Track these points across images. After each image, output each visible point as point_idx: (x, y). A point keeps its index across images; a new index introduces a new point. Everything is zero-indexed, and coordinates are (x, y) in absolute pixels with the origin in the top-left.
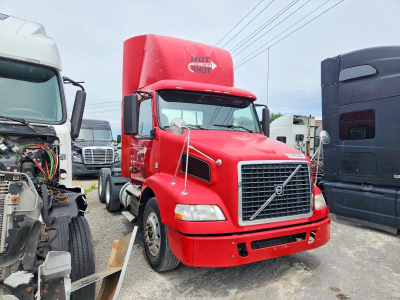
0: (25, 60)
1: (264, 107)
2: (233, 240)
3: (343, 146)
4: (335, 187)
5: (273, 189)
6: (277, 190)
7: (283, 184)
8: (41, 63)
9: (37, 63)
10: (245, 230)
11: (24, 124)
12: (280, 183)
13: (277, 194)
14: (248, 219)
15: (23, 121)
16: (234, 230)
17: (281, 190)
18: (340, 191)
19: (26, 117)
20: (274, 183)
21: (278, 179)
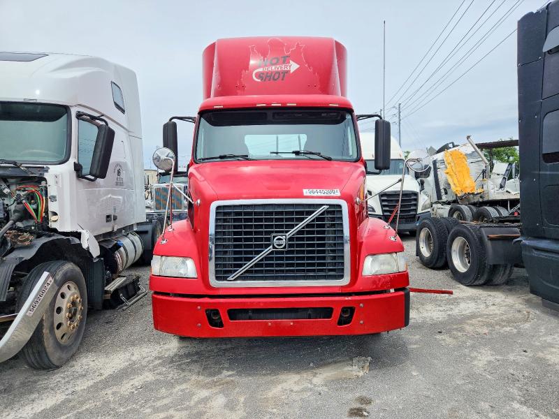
0: (23, 101)
1: (378, 118)
2: (200, 304)
3: (548, 173)
4: (537, 249)
5: (268, 239)
6: (275, 242)
7: (287, 234)
8: (38, 101)
9: (35, 101)
10: (221, 293)
11: (16, 165)
12: (282, 232)
13: (274, 247)
14: (225, 279)
15: (15, 163)
16: (204, 291)
17: (283, 242)
18: (543, 255)
19: (17, 159)
20: (272, 232)
21: (281, 226)
